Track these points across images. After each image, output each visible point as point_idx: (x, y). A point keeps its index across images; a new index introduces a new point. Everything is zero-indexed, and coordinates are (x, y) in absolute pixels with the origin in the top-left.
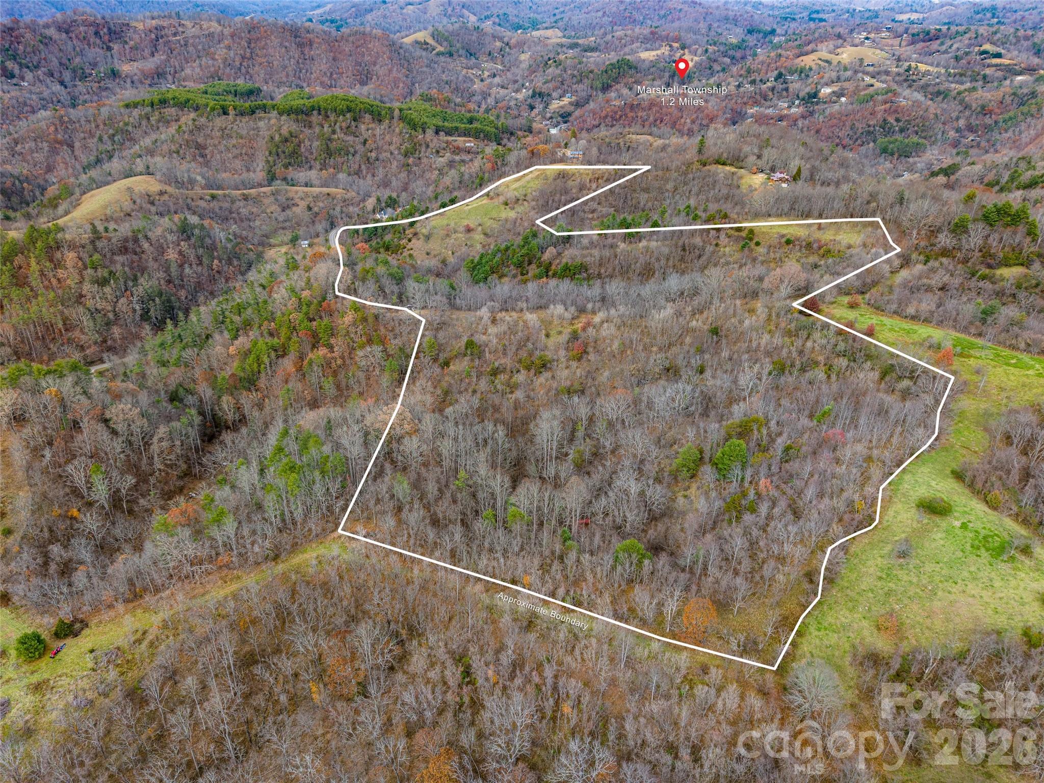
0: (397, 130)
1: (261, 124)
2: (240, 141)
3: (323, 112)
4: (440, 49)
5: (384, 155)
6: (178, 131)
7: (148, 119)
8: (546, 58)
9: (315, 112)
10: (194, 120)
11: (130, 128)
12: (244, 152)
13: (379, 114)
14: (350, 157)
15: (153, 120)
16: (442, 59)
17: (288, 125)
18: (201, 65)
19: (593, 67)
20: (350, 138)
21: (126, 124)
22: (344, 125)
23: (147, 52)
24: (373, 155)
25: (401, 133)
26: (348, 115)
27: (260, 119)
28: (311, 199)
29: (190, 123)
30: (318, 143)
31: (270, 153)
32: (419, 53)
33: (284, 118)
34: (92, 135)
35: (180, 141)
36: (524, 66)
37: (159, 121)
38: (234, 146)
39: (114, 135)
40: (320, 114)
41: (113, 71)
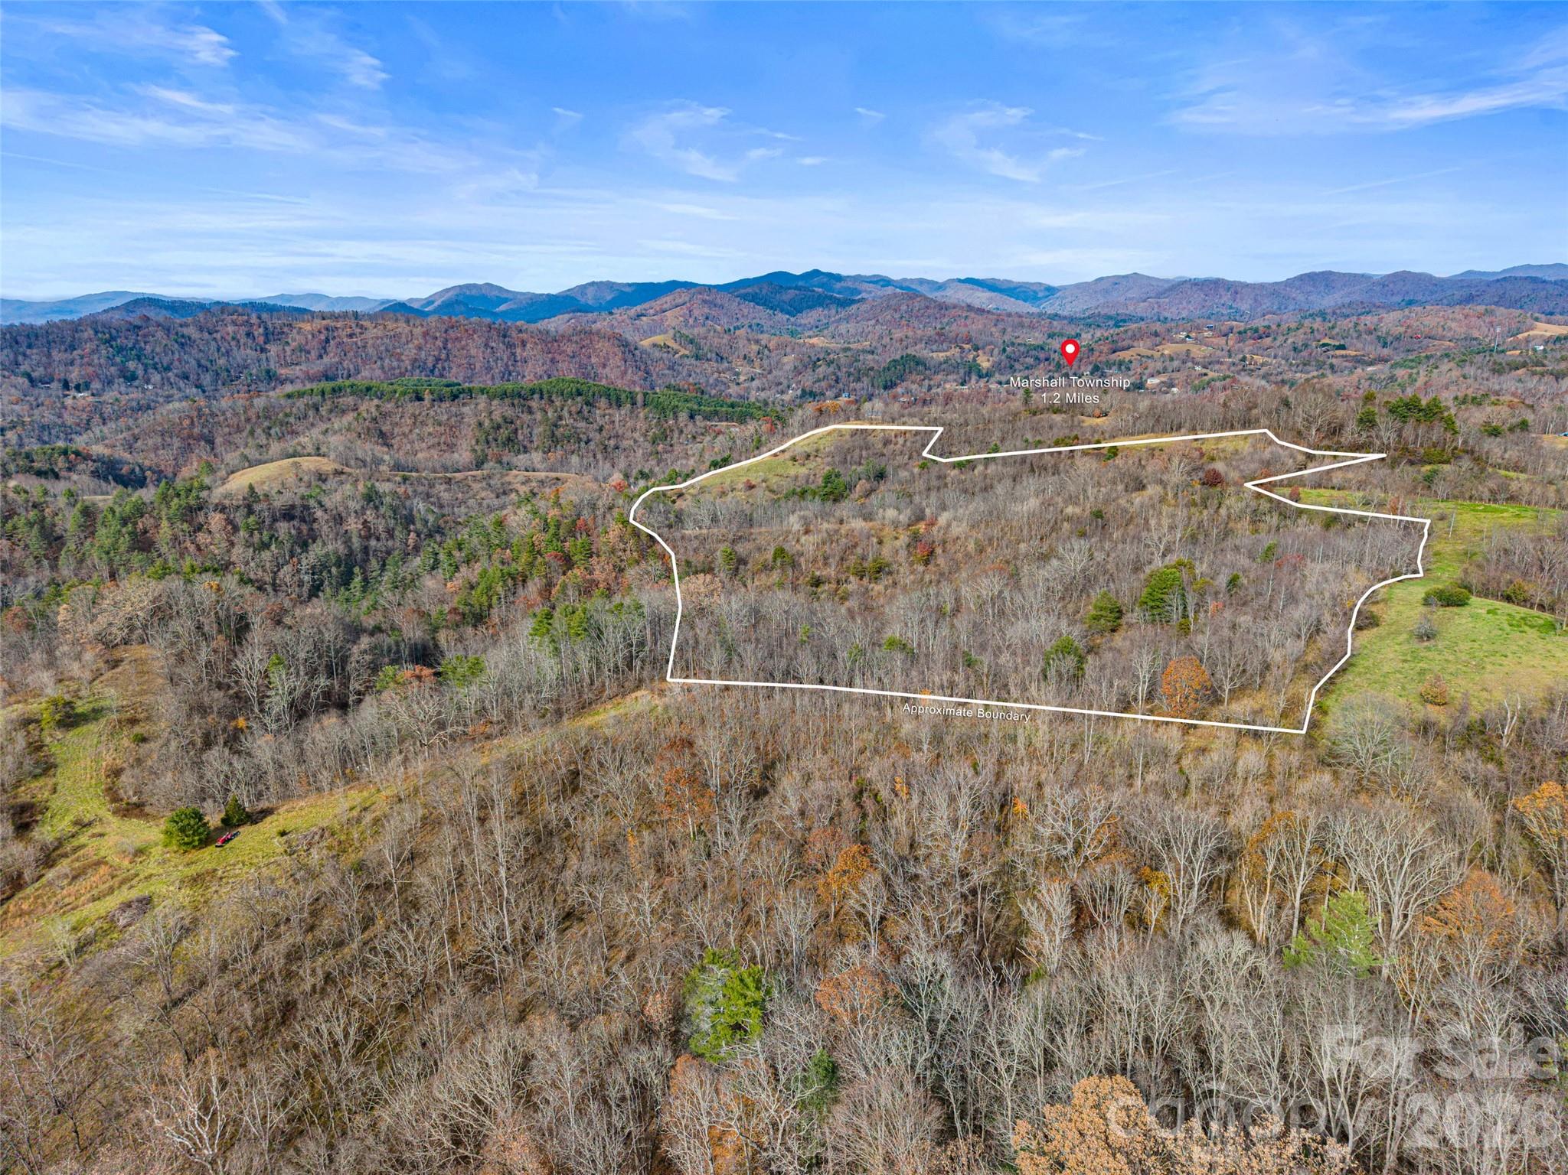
0: (641, 415)
1: (466, 410)
2: (438, 428)
3: (546, 396)
4: (683, 352)
5: (625, 443)
6: (357, 419)
7: (317, 410)
8: (814, 359)
9: (536, 396)
10: (378, 406)
11: (292, 420)
12: (442, 440)
13: (618, 399)
14: (583, 444)
15: (323, 411)
16: (687, 361)
17: (500, 410)
18: (382, 368)
19: (872, 364)
20: (582, 424)
21: (286, 415)
22: (573, 409)
23: (314, 354)
24: (612, 442)
25: (646, 418)
26: (579, 399)
27: (464, 404)
28: (534, 484)
29: (373, 410)
30: (541, 429)
31: (477, 442)
32: (657, 354)
33: (495, 402)
34: (239, 430)
35: (359, 429)
36: (787, 367)
37: (331, 411)
38: (430, 434)
39: (270, 428)
40: (542, 398)
41: (268, 372)
